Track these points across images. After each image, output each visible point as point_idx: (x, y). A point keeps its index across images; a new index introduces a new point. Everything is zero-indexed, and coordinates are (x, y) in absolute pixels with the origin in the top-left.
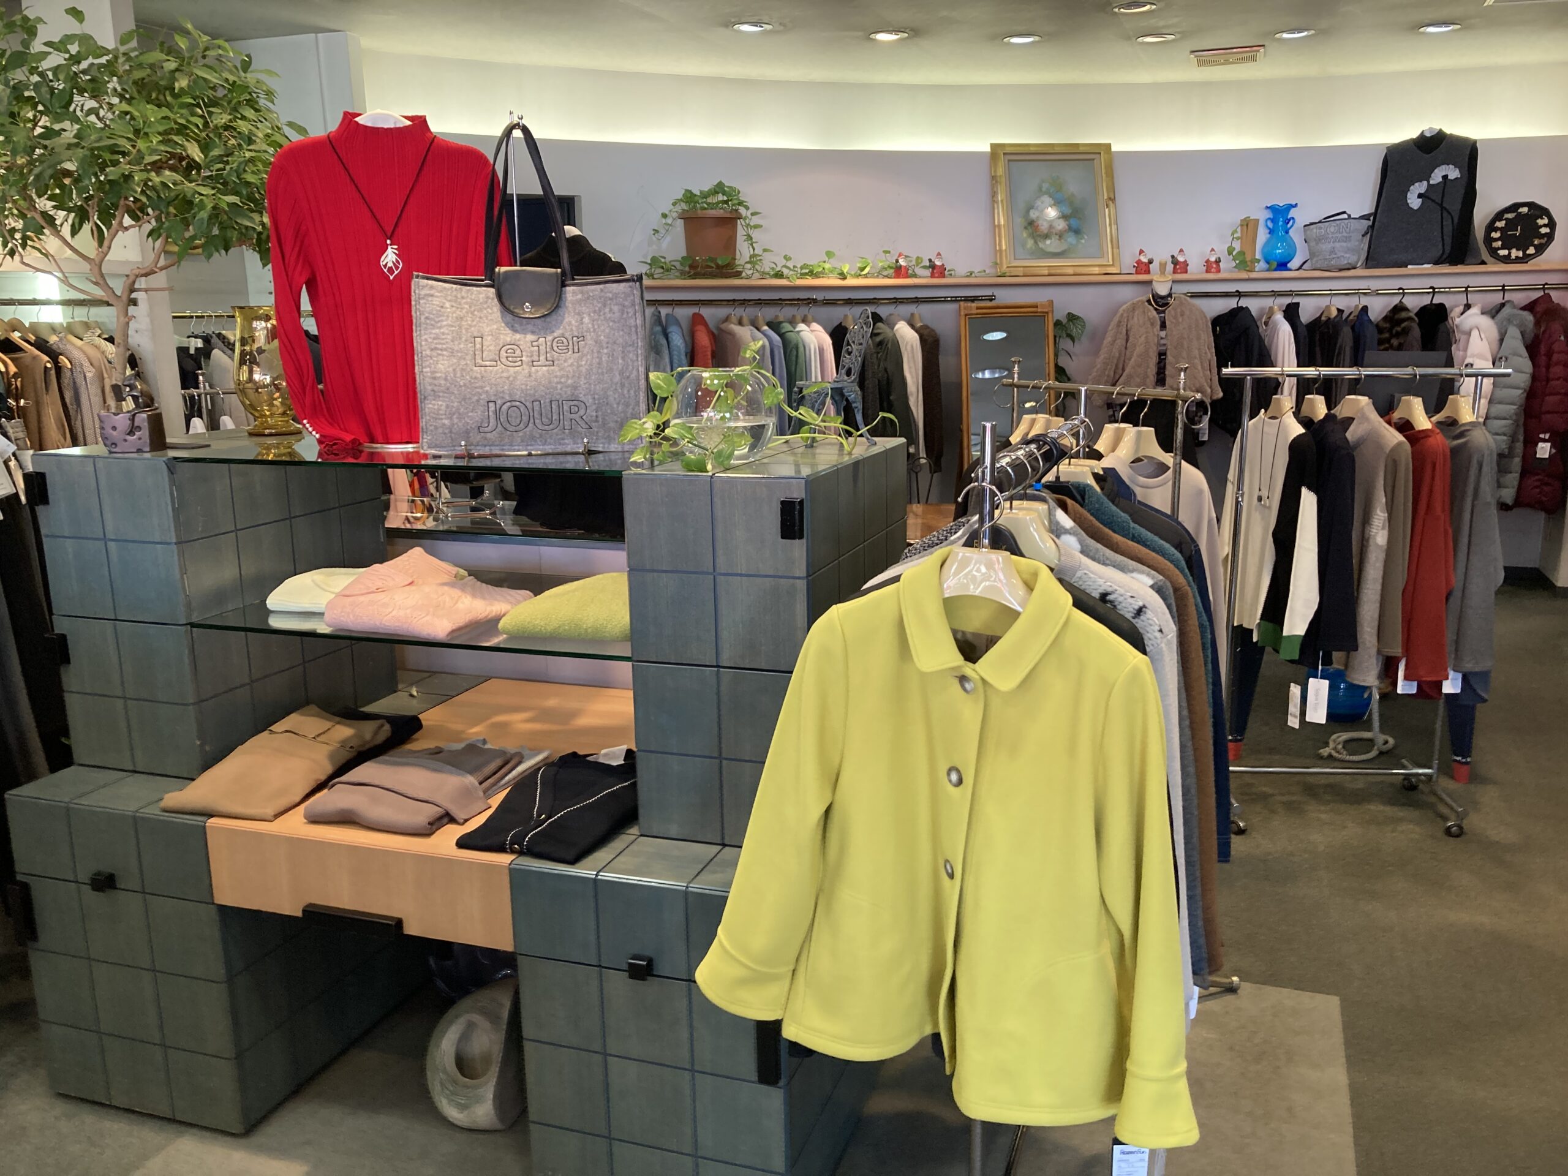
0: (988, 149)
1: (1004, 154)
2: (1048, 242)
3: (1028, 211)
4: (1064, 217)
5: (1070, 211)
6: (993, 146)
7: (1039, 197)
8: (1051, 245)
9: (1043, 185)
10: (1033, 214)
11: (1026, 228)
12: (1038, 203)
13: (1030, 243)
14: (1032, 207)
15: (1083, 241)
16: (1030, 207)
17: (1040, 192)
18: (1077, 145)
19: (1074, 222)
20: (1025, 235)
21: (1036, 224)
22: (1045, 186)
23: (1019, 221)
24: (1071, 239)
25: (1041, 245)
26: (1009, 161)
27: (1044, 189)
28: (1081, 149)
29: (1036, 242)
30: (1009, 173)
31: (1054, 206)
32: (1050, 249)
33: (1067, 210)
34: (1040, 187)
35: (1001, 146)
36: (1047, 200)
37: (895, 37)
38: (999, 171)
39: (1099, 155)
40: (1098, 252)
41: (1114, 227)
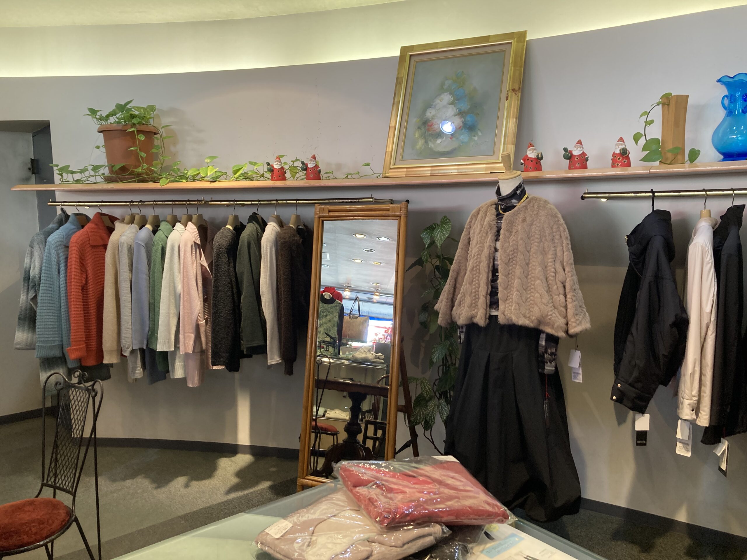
0: (398, 53)
1: (413, 56)
2: (439, 141)
3: (424, 111)
4: (461, 113)
5: (469, 107)
6: (403, 49)
7: (440, 95)
8: (442, 144)
9: (446, 82)
10: (430, 113)
11: (419, 128)
12: (438, 101)
13: (421, 143)
14: (430, 107)
15: (476, 138)
16: (428, 105)
17: (442, 89)
19: (468, 118)
20: (417, 135)
21: (430, 124)
22: (447, 83)
23: (414, 120)
24: (464, 137)
25: (431, 145)
26: (417, 62)
27: (445, 87)
29: (426, 142)
30: (413, 75)
31: (452, 103)
32: (441, 149)
33: (465, 106)
34: (442, 85)
35: (411, 48)
36: (447, 98)
38: (403, 72)
39: (511, 43)
40: (491, 150)
41: (512, 121)
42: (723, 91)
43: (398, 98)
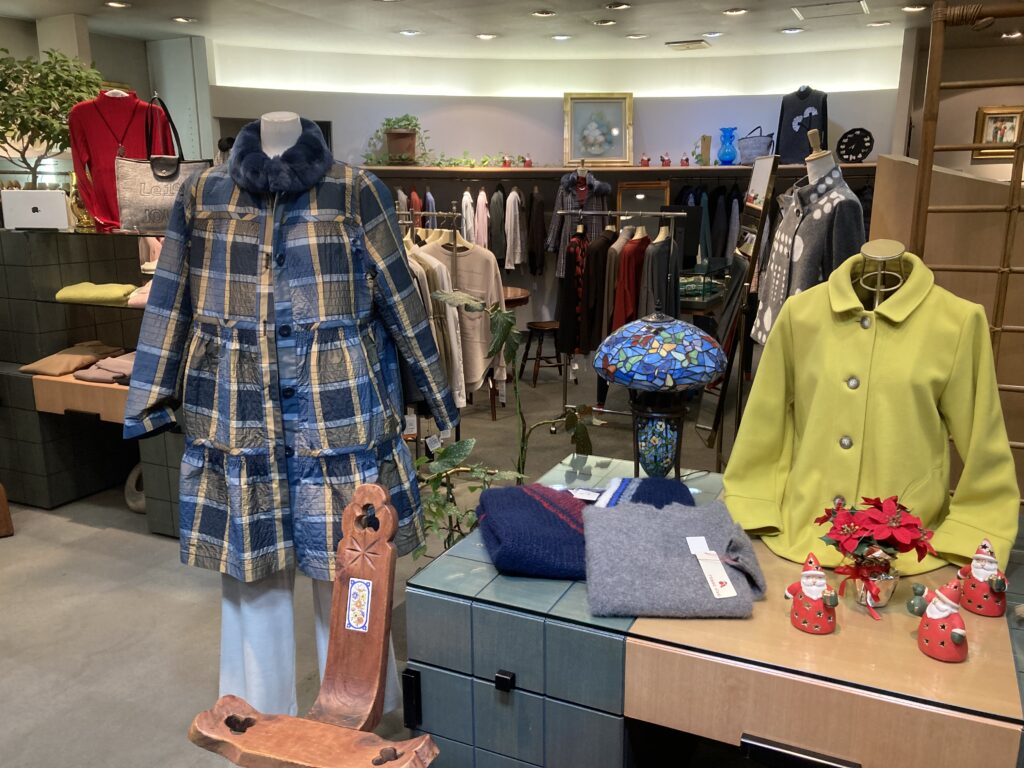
0: (562, 96)
1: (572, 99)
2: (593, 148)
3: (583, 131)
4: (603, 134)
6: (565, 94)
7: (590, 123)
8: (595, 150)
10: (586, 133)
11: (581, 140)
12: (589, 126)
13: (583, 149)
15: (613, 148)
16: (584, 129)
17: (591, 120)
18: (613, 94)
19: (608, 137)
20: (581, 144)
21: (587, 139)
22: (593, 117)
23: (578, 136)
24: (606, 147)
25: (589, 150)
26: (574, 102)
27: (593, 119)
28: (615, 96)
29: (586, 148)
30: (573, 109)
31: (598, 128)
32: (594, 152)
33: (604, 131)
34: (591, 117)
35: (570, 94)
36: (594, 125)
37: (490, 37)
38: (568, 108)
39: (625, 99)
40: (621, 154)
41: (631, 140)
42: (721, 133)
43: (567, 123)
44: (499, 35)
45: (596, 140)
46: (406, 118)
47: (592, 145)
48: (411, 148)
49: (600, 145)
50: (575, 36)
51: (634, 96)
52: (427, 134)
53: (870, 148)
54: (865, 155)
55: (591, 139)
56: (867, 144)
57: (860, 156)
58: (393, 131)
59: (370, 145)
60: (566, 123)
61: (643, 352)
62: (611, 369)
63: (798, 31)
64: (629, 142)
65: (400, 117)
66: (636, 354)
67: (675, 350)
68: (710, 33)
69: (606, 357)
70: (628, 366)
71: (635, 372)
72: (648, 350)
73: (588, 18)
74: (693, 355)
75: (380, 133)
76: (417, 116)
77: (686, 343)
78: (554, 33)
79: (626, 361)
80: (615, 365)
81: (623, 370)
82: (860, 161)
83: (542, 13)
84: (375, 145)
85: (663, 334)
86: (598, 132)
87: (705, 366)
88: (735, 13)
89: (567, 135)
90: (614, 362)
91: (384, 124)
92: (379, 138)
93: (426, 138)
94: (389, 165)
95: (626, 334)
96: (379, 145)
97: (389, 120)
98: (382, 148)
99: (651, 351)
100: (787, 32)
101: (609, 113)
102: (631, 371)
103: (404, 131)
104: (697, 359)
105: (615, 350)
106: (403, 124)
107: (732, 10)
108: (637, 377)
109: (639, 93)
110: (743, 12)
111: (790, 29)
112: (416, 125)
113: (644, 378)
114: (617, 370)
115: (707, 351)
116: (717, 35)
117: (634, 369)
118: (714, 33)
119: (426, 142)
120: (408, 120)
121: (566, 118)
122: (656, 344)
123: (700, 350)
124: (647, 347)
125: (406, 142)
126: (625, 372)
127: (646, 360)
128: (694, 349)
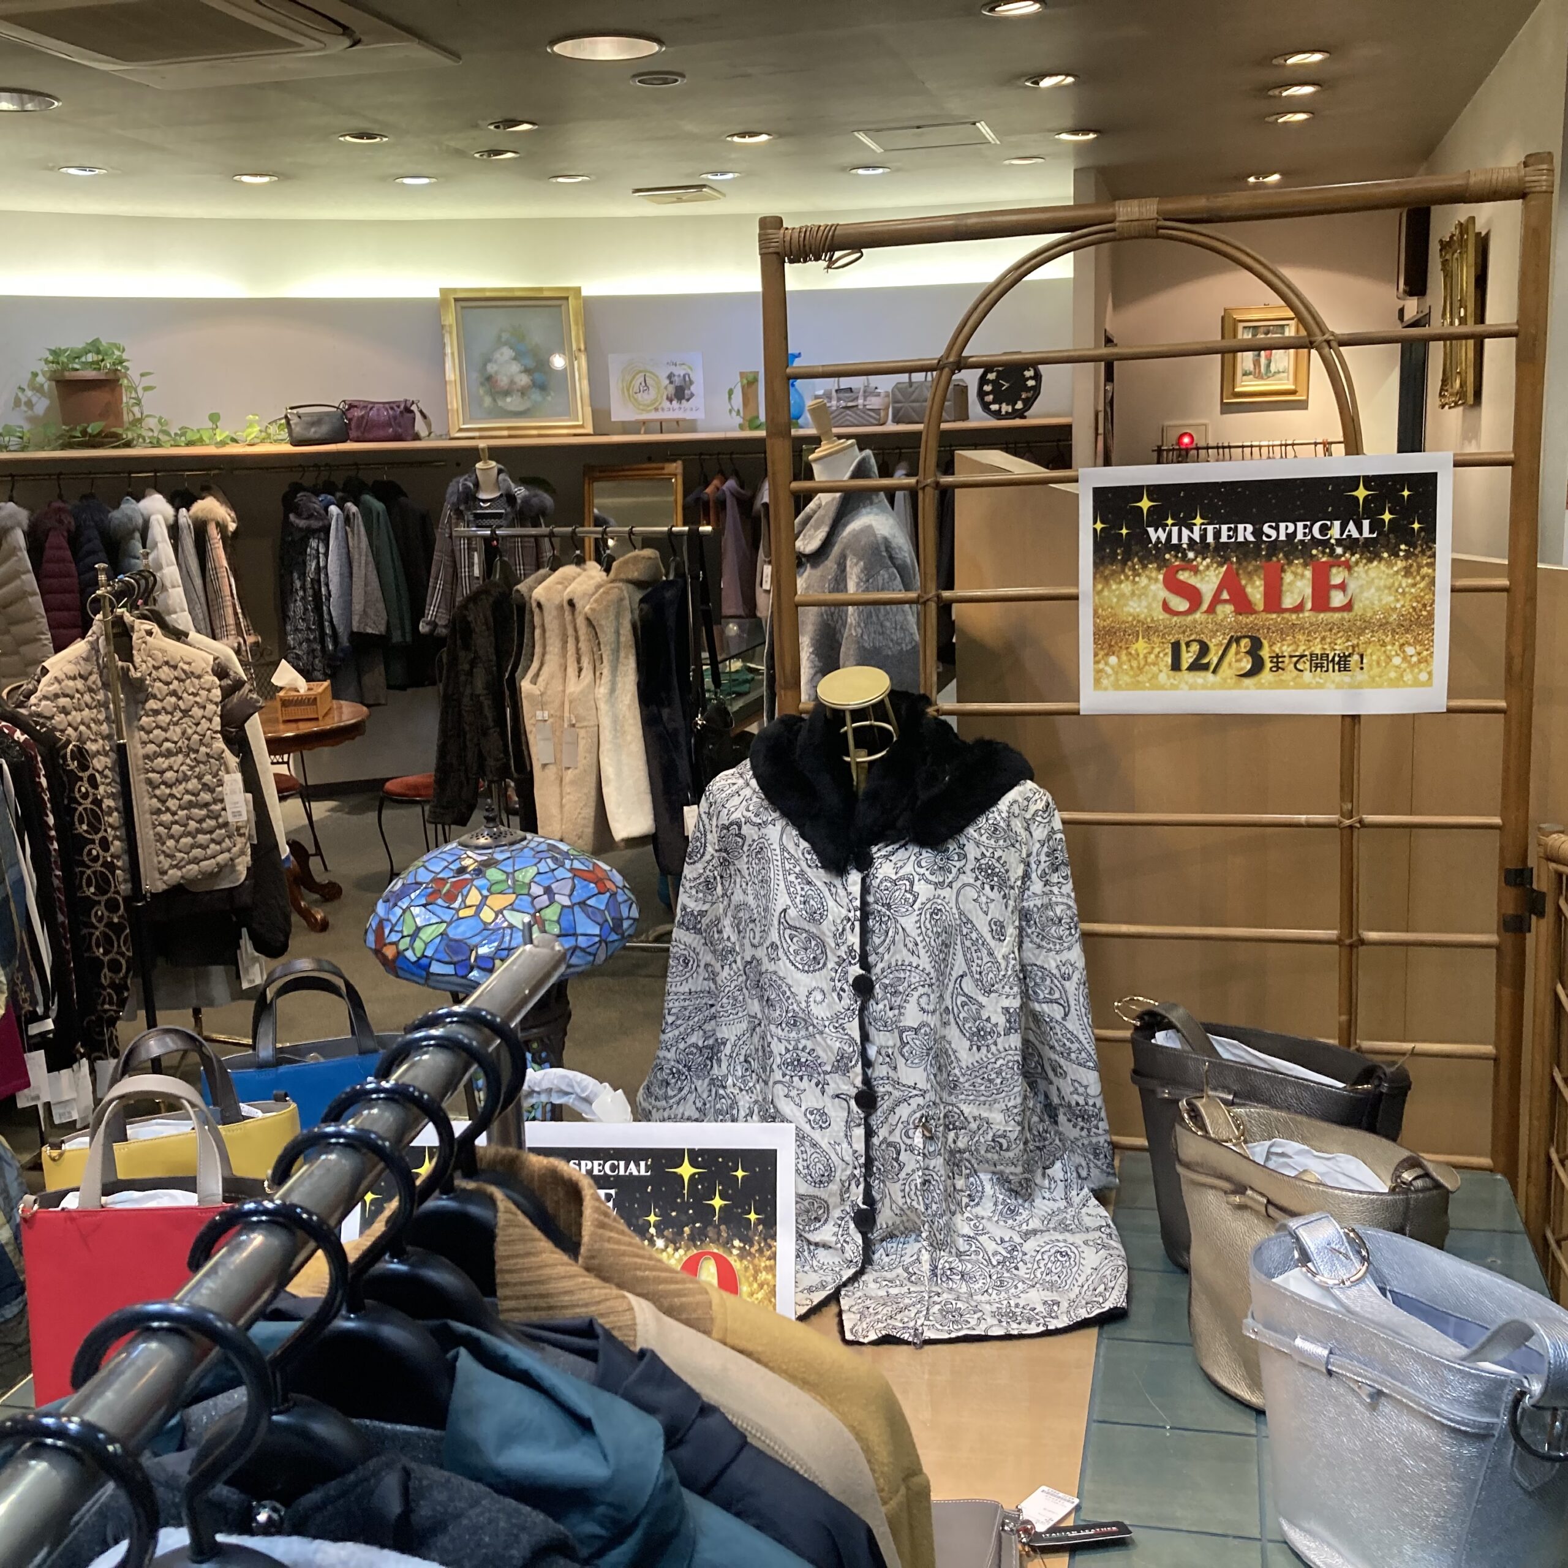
1: (456, 300)
2: (509, 400)
3: (485, 365)
4: (527, 371)
5: (535, 364)
6: (443, 291)
7: (498, 349)
8: (511, 402)
9: (502, 335)
10: (491, 368)
12: (497, 355)
13: (488, 401)
14: (490, 360)
15: (549, 398)
16: (488, 360)
17: (500, 343)
18: (540, 289)
19: (537, 376)
20: (481, 392)
21: (494, 380)
22: (505, 336)
23: (475, 375)
24: (536, 396)
25: (500, 403)
26: (463, 308)
27: (503, 340)
28: (546, 294)
29: (494, 400)
30: (462, 324)
31: (515, 359)
32: (511, 408)
33: (530, 363)
34: (500, 337)
35: (455, 290)
36: (507, 353)
37: (266, 179)
38: (450, 319)
39: (567, 298)
40: (568, 411)
41: (585, 382)
43: (451, 348)
44: (283, 176)
45: (512, 382)
46: (95, 347)
47: (507, 393)
48: (112, 411)
49: (523, 392)
50: (443, 178)
51: (584, 293)
52: (147, 381)
53: (1036, 390)
54: (1029, 403)
55: (503, 382)
56: (1031, 383)
57: (1019, 405)
58: (68, 375)
59: (17, 402)
60: (448, 350)
61: (447, 916)
62: (390, 952)
63: (880, 171)
64: (582, 386)
65: (80, 345)
66: (435, 920)
67: (512, 907)
68: (715, 173)
69: (381, 924)
70: (419, 945)
71: (432, 959)
72: (458, 910)
73: (459, 145)
74: (551, 914)
75: (41, 379)
76: (122, 343)
77: (536, 890)
78: (401, 172)
79: (414, 936)
80: (396, 944)
81: (409, 954)
82: (1021, 415)
83: (360, 136)
84: (30, 404)
85: (493, 874)
86: (515, 368)
87: (575, 935)
88: (748, 140)
89: (451, 373)
90: (394, 937)
91: (47, 361)
92: (39, 389)
93: (146, 389)
94: (63, 447)
95: (424, 876)
96: (42, 405)
97: (55, 353)
98: (48, 409)
99: (462, 914)
100: (860, 171)
101: (536, 328)
102: (423, 956)
103: (90, 374)
104: (558, 922)
105: (398, 911)
106: (90, 357)
107: (742, 135)
108: (436, 968)
109: (595, 286)
110: (764, 138)
111: (867, 167)
112: (121, 362)
113: (449, 970)
114: (400, 954)
115: (583, 904)
116: (730, 176)
117: (429, 953)
118: (723, 173)
119: (146, 398)
120: (98, 352)
121: (447, 340)
122: (474, 898)
123: (567, 902)
124: (456, 905)
125: (100, 397)
126: (413, 959)
127: (453, 934)
128: (552, 901)
